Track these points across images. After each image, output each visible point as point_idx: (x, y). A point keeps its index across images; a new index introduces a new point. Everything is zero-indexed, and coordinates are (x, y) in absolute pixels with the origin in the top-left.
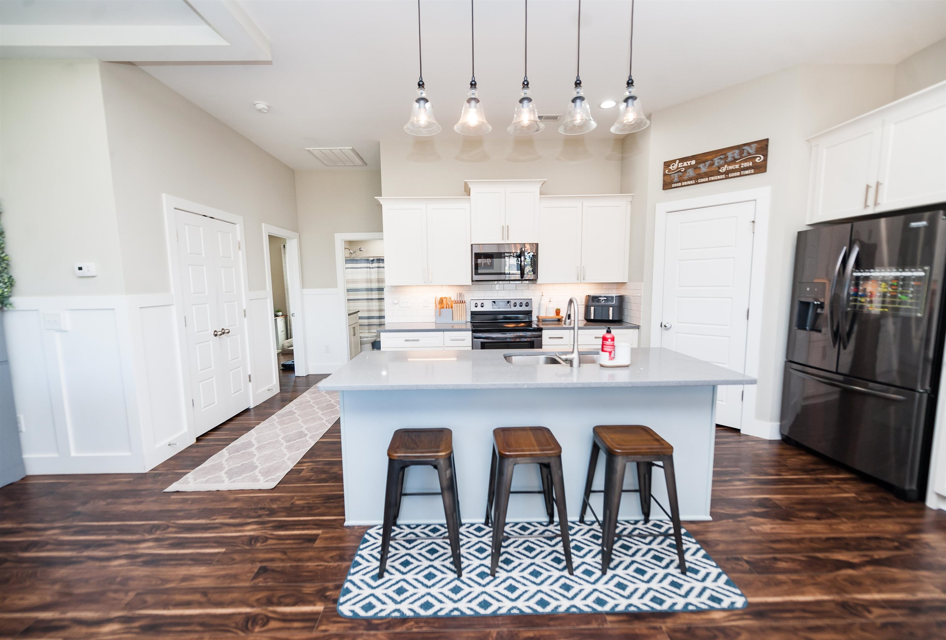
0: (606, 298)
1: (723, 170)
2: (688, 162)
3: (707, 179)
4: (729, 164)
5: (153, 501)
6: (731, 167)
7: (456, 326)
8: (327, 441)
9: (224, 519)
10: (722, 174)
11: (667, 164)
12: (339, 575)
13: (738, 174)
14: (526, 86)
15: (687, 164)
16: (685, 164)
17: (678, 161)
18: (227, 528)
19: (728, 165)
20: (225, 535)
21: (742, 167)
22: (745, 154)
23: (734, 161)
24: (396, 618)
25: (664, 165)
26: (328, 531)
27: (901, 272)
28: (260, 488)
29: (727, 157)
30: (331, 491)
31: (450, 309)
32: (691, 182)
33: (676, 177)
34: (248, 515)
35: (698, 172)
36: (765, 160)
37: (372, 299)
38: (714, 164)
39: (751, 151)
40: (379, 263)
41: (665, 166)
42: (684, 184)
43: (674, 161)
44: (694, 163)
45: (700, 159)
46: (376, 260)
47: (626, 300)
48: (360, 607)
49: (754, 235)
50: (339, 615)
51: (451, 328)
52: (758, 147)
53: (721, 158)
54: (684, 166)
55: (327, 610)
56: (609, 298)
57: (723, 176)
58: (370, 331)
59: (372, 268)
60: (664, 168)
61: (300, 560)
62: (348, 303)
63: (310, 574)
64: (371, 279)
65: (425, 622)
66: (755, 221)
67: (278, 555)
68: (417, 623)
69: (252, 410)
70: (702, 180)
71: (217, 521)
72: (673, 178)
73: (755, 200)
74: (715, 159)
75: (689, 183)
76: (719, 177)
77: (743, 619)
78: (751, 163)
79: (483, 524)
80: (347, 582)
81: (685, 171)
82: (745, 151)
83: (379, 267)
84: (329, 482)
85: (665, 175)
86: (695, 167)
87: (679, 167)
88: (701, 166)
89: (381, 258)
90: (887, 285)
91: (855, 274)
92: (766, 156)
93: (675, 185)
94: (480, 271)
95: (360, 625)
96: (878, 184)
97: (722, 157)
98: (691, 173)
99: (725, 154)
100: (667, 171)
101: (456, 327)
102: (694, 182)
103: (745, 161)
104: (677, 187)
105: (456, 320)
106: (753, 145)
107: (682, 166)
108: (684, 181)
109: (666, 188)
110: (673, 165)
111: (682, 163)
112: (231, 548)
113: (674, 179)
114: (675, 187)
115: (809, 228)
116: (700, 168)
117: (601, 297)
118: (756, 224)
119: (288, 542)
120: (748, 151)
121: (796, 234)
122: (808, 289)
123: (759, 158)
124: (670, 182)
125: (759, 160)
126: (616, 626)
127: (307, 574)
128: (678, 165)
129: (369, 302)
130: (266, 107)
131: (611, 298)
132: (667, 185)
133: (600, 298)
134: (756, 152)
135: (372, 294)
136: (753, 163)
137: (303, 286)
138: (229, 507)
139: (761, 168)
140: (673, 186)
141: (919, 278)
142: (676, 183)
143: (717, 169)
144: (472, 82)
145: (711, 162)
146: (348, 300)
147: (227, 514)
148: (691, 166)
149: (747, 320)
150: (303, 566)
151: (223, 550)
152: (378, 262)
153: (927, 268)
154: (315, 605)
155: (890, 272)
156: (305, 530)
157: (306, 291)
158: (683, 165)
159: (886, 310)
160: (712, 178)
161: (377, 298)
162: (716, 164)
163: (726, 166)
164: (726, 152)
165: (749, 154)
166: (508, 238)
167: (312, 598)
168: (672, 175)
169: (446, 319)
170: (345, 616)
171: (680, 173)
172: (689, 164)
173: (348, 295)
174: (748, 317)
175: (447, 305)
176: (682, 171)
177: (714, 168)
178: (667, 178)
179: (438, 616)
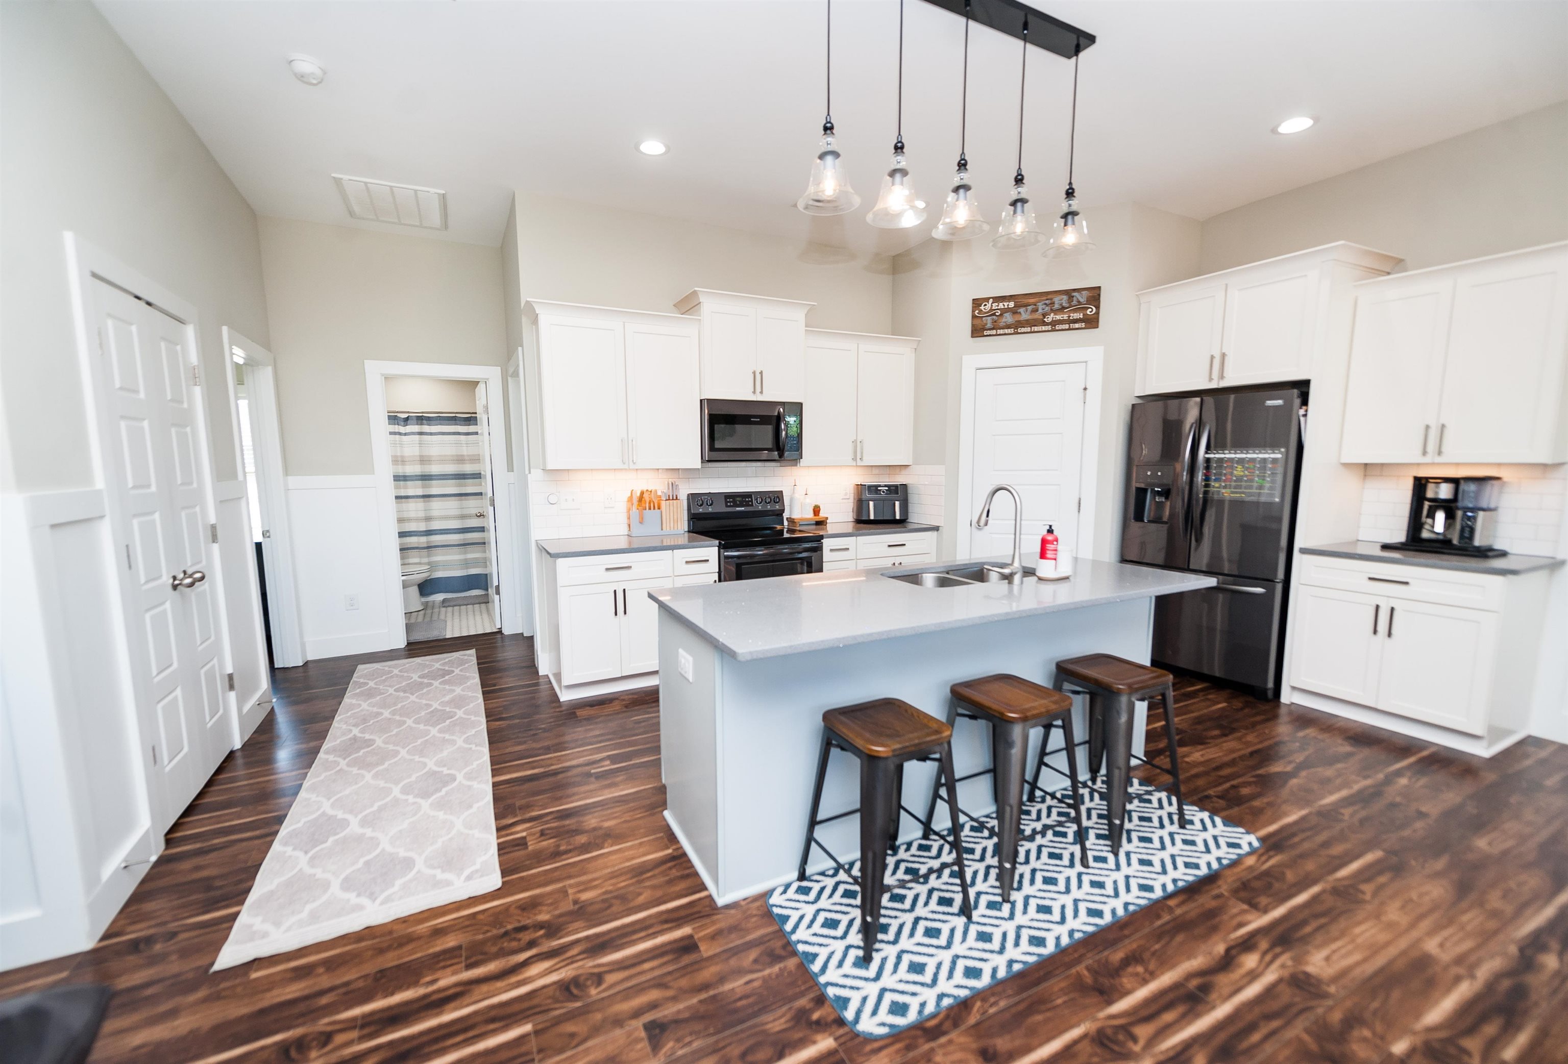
0: (887, 488)
1: (1049, 319)
2: (1005, 303)
3: (1029, 329)
4: (1056, 312)
5: (205, 1000)
6: (1058, 317)
7: (669, 541)
8: (516, 778)
9: (454, 973)
10: (1047, 324)
11: (977, 303)
12: (800, 983)
13: (1067, 326)
14: (963, 168)
15: (1004, 305)
16: (1001, 306)
17: (991, 301)
18: (485, 988)
19: (1055, 314)
20: (495, 1000)
21: (1071, 318)
22: (1075, 302)
23: (1063, 308)
24: (950, 1008)
25: (973, 303)
26: (700, 924)
27: (1257, 454)
28: (472, 895)
29: (1053, 303)
30: (628, 860)
31: (657, 511)
32: (1009, 331)
33: (989, 322)
34: (502, 949)
35: (1017, 318)
36: (1098, 313)
37: (407, 497)
38: (1037, 310)
39: (1081, 300)
40: (422, 424)
41: (974, 305)
42: (999, 332)
43: (987, 299)
44: (1013, 306)
45: (1020, 302)
46: (415, 419)
47: (910, 491)
48: (887, 1014)
49: (1084, 405)
50: (869, 1039)
51: (658, 544)
52: (1090, 296)
53: (1046, 304)
54: (999, 308)
55: (842, 1040)
56: (892, 488)
57: (1049, 328)
58: (407, 561)
59: (405, 434)
60: (973, 307)
61: (705, 987)
62: (397, 503)
63: (751, 1000)
64: (402, 457)
65: (993, 995)
66: (1087, 387)
67: (654, 995)
68: (984, 1000)
69: (238, 754)
70: (1023, 330)
71: (442, 983)
72: (985, 322)
73: (1086, 362)
74: (1039, 304)
75: (1006, 331)
76: (1044, 328)
77: (1270, 858)
78: (1082, 314)
79: (921, 839)
80: (826, 988)
81: (1001, 315)
82: (1074, 298)
83: (421, 433)
84: (606, 845)
85: (974, 317)
86: (1014, 312)
87: (993, 308)
88: (1022, 310)
89: (424, 415)
90: (1243, 468)
91: (1207, 456)
92: (1098, 307)
93: (989, 332)
94: (718, 445)
95: (915, 1038)
96: (1223, 356)
97: (1047, 302)
98: (1008, 318)
99: (1051, 299)
100: (977, 311)
101: (667, 542)
102: (1013, 332)
103: (1075, 311)
104: (990, 335)
105: (667, 530)
106: (1084, 292)
107: (996, 308)
108: (1000, 329)
109: (976, 335)
110: (985, 305)
111: (997, 304)
112: (540, 1018)
113: (986, 324)
114: (987, 336)
115: (1139, 401)
116: (1020, 313)
117: (880, 486)
118: (1088, 391)
119: (647, 966)
120: (1078, 299)
121: (1130, 407)
122: (1149, 473)
123: (1090, 310)
124: (981, 327)
125: (1090, 312)
126: (1184, 908)
127: (744, 1002)
128: (992, 305)
129: (402, 503)
130: (319, 72)
131: (894, 488)
132: (977, 331)
133: (879, 488)
134: (1087, 301)
135: (406, 487)
136: (1083, 315)
137: (287, 471)
138: (438, 949)
139: (1092, 322)
140: (985, 334)
141: (1275, 461)
142: (990, 329)
143: (1041, 317)
144: (897, 143)
145: (1034, 307)
146: (397, 497)
147: (449, 963)
148: (1008, 310)
149: (1077, 513)
150: (723, 992)
151: (527, 1028)
152: (419, 422)
153: (1283, 450)
154: (814, 1042)
155: (1246, 454)
156: (656, 937)
157: (290, 479)
158: (998, 306)
159: (1243, 495)
160: (1036, 329)
161: (421, 494)
162: (1040, 311)
163: (1052, 314)
164: (1052, 297)
165: (1079, 303)
166: (761, 392)
167: (798, 1035)
168: (984, 318)
169: (650, 529)
170: (879, 1035)
171: (994, 317)
172: (1006, 307)
173: (396, 487)
174: (1079, 509)
175: (650, 503)
176: (997, 314)
177: (1038, 316)
178: (977, 322)
179: (1000, 979)
